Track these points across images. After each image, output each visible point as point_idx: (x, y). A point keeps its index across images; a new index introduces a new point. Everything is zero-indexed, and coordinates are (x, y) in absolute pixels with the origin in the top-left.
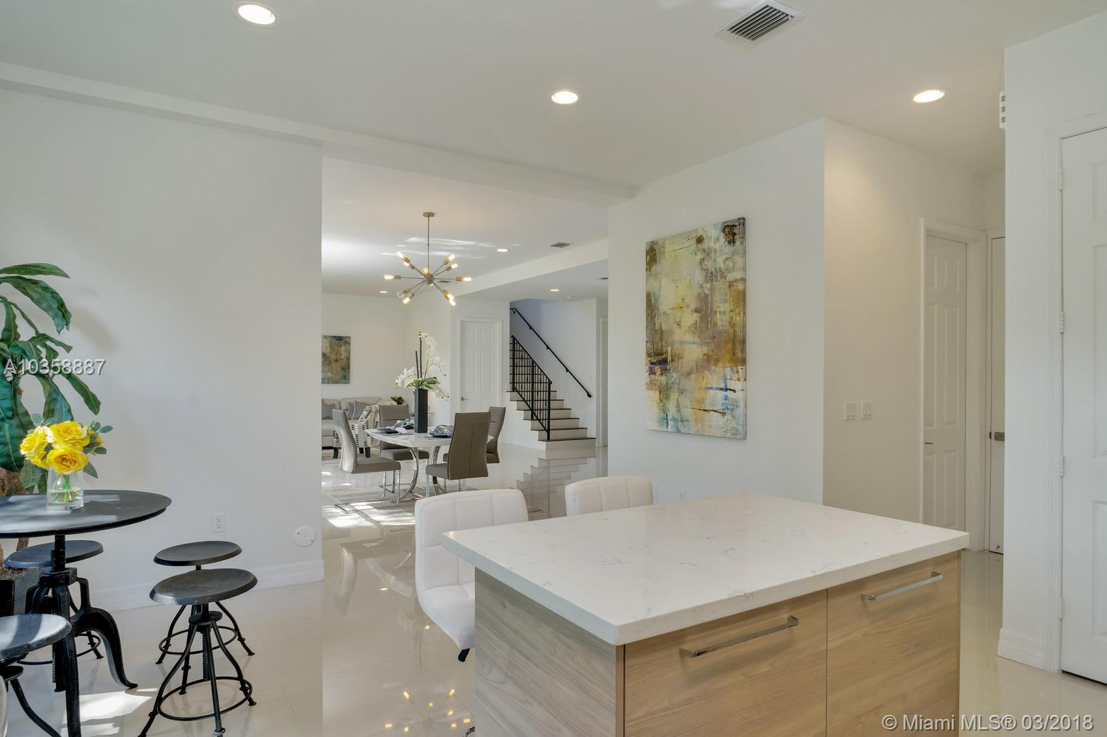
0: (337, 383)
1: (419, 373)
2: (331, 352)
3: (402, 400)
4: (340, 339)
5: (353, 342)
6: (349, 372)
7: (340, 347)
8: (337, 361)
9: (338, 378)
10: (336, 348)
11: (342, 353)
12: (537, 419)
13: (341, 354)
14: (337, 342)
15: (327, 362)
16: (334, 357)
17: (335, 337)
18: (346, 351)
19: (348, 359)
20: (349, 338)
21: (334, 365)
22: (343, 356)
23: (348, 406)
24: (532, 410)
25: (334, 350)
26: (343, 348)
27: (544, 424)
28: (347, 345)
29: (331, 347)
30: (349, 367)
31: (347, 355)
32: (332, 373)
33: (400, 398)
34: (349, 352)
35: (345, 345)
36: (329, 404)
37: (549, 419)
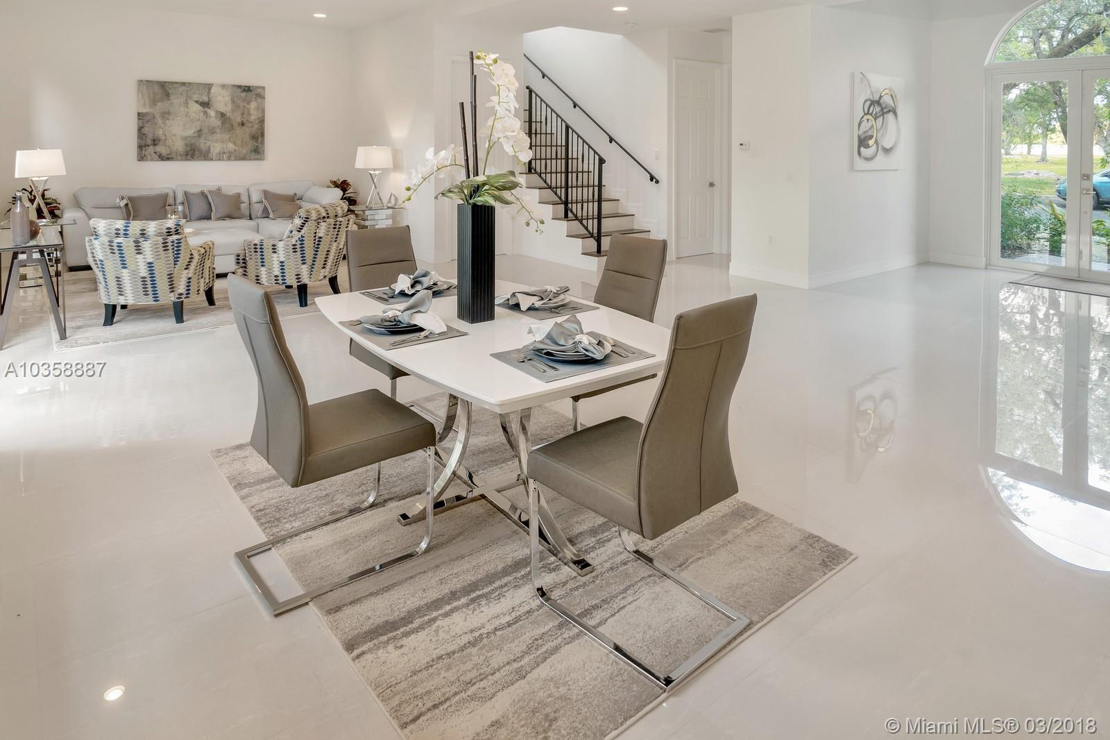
0: (244, 159)
1: (472, 166)
2: (233, 111)
3: (348, 184)
4: (248, 89)
5: (268, 95)
6: (263, 143)
7: (248, 103)
8: (243, 124)
9: (245, 152)
10: (241, 104)
11: (252, 112)
12: (576, 218)
13: (249, 114)
14: (243, 94)
15: (227, 126)
16: (239, 119)
17: (239, 87)
18: (257, 108)
19: (262, 121)
20: (263, 88)
21: (239, 131)
22: (253, 118)
23: (263, 196)
24: (566, 203)
25: (239, 107)
26: (253, 105)
27: (590, 228)
28: (259, 100)
29: (233, 102)
30: (263, 135)
31: (260, 116)
32: (234, 143)
33: (344, 182)
34: (263, 111)
35: (256, 100)
36: (231, 194)
37: (599, 218)
